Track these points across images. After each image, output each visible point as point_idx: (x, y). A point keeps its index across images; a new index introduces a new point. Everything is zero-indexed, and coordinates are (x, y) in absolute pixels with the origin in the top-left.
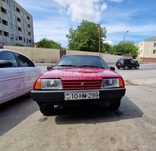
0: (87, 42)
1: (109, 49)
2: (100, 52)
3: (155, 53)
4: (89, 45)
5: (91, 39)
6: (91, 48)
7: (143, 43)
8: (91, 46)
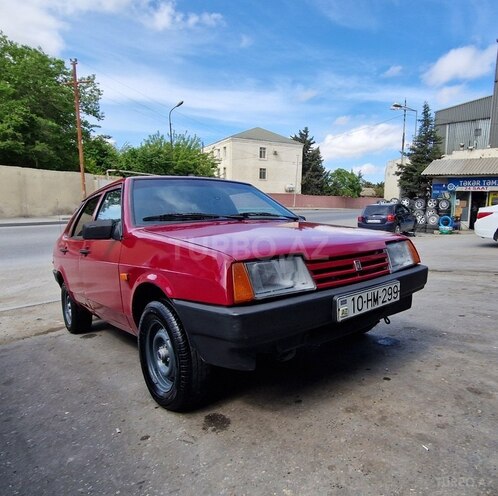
0: (16, 129)
1: (108, 160)
2: (86, 171)
3: (264, 178)
4: (30, 142)
5: (34, 116)
6: (37, 153)
7: (228, 145)
8: (40, 147)
